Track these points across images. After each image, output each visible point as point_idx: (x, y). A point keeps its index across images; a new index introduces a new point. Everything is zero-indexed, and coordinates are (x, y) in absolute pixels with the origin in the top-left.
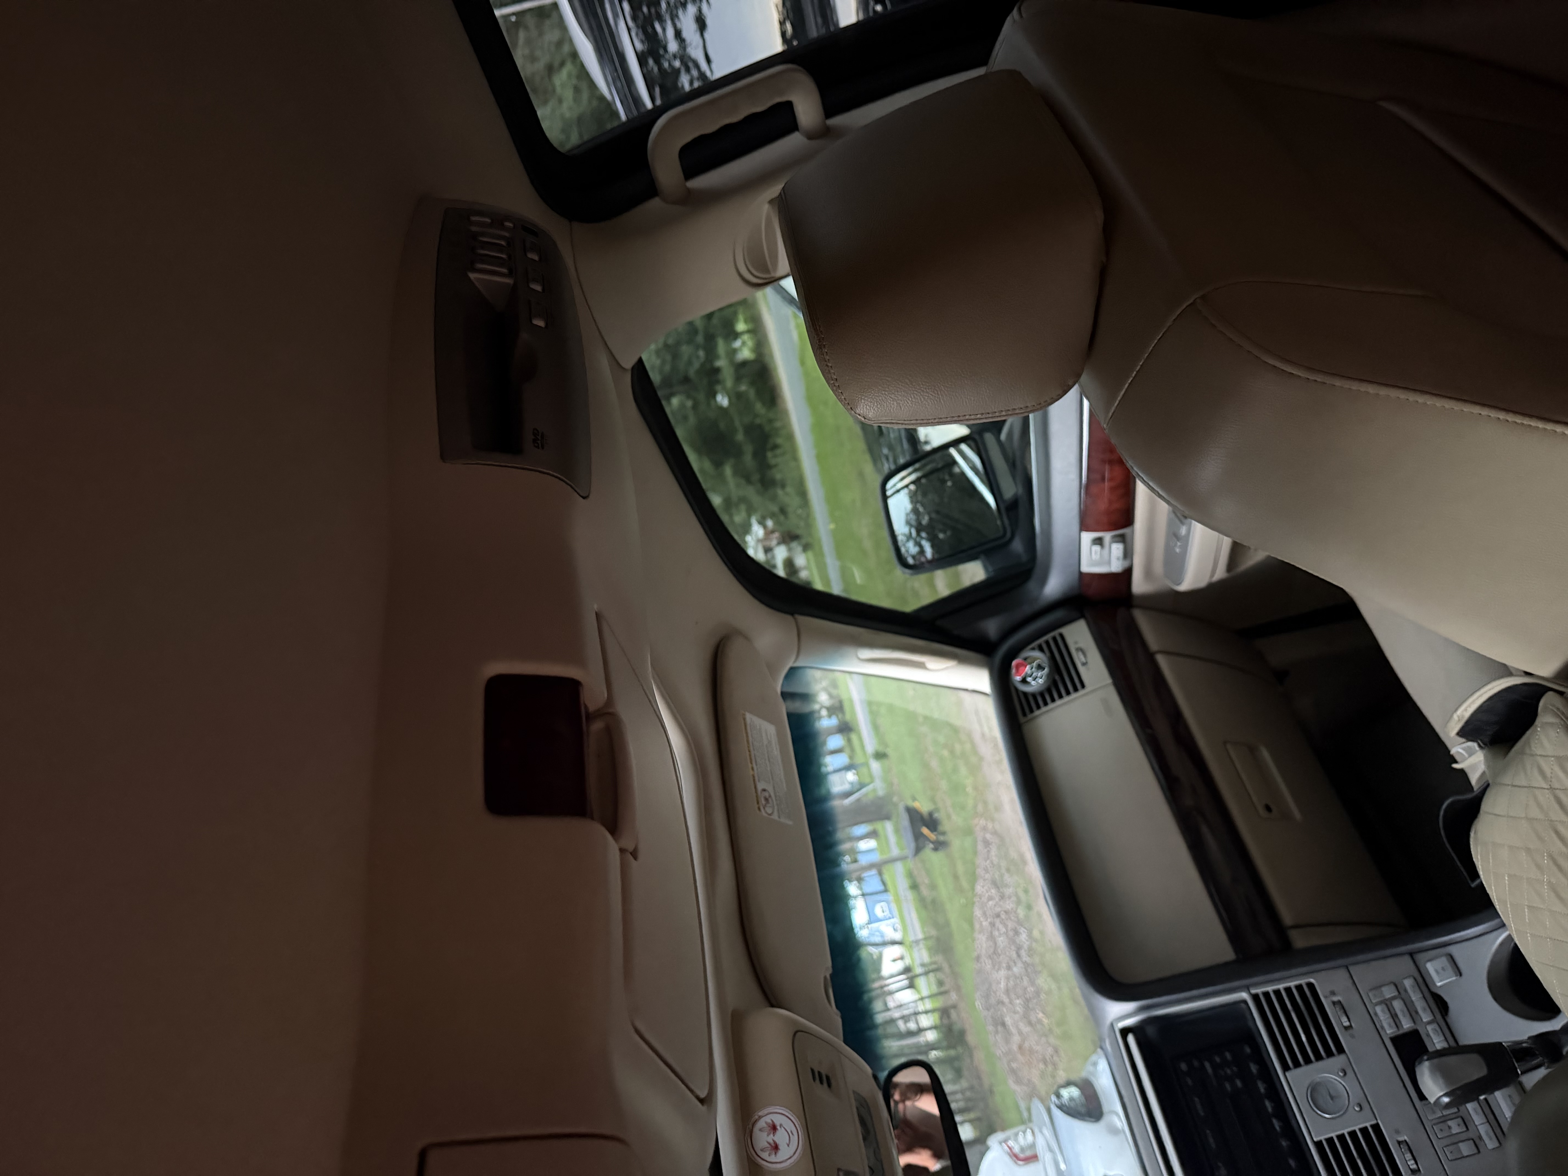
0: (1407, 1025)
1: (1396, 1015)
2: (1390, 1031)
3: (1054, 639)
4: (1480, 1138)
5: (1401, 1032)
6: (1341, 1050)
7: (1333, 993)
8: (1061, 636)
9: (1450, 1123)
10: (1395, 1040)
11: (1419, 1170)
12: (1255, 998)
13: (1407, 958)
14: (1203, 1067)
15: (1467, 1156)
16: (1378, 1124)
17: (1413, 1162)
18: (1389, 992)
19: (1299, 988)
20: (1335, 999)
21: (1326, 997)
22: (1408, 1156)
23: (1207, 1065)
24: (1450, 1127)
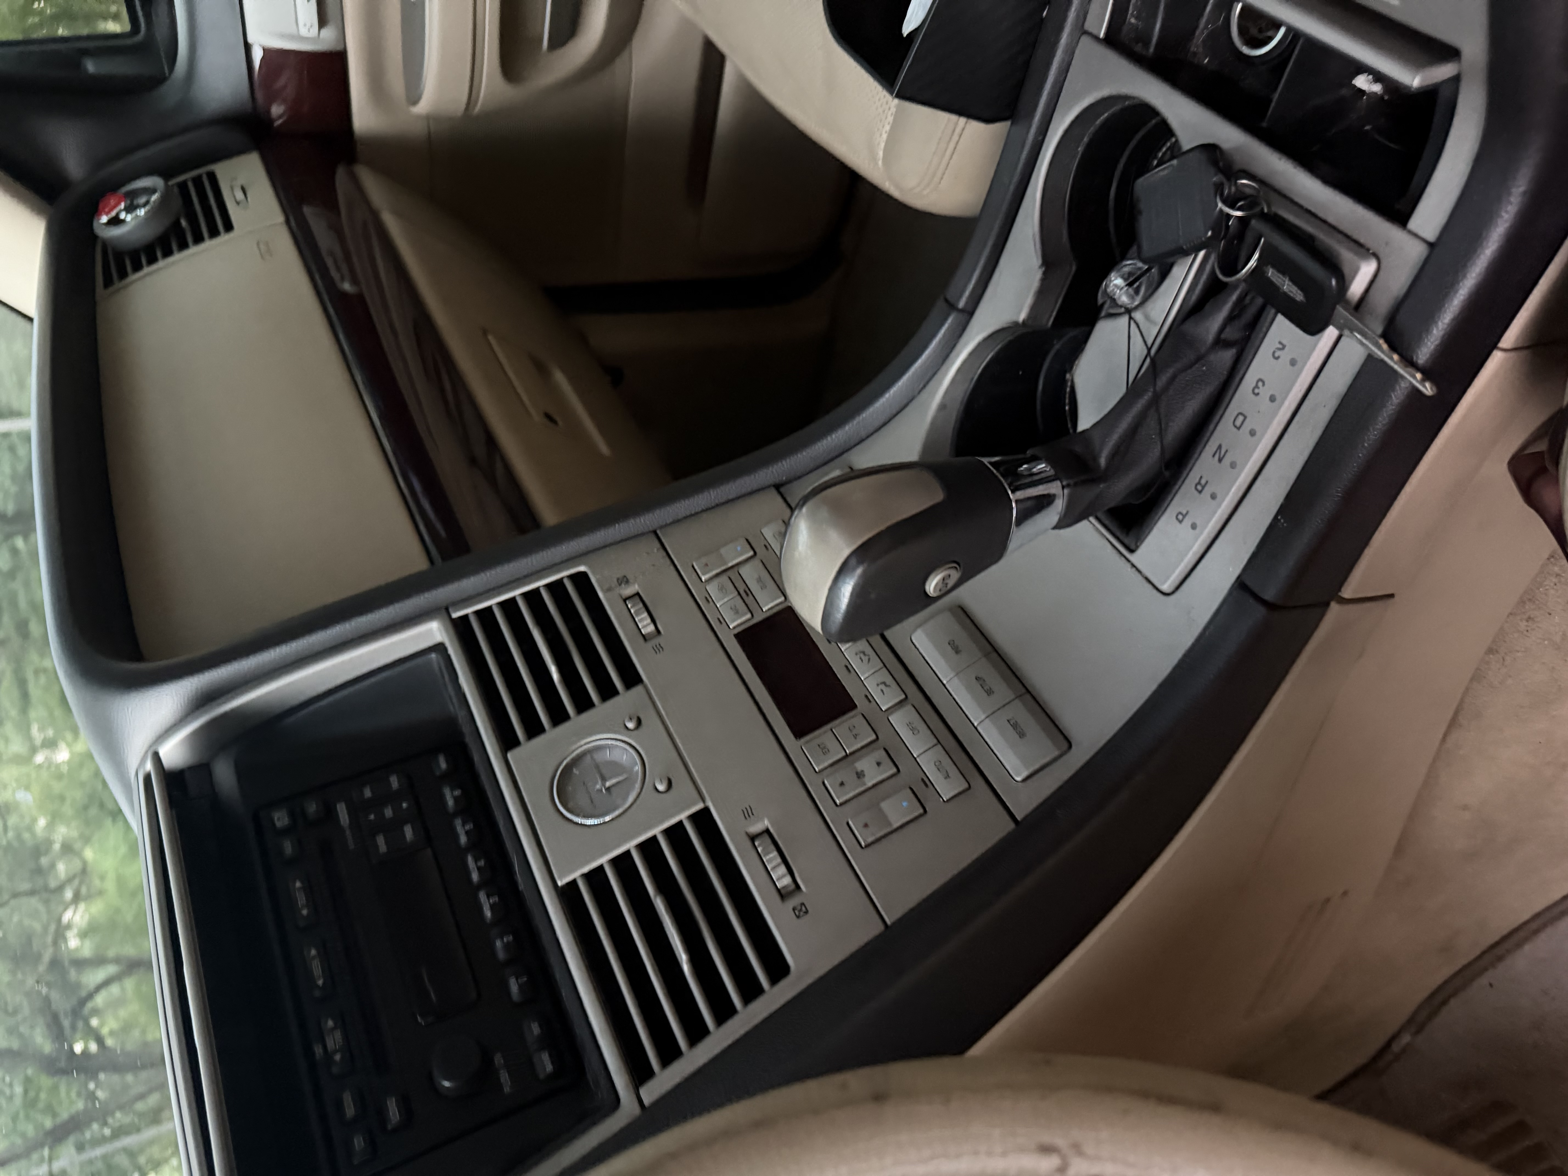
0: (769, 605)
1: (748, 591)
2: (737, 621)
3: (197, 181)
4: (926, 782)
5: (759, 618)
6: (632, 678)
7: (624, 581)
8: (212, 177)
9: (860, 765)
10: (745, 637)
11: (798, 887)
12: (461, 628)
13: (773, 494)
14: (330, 813)
15: (902, 827)
16: (706, 811)
17: (783, 869)
18: (735, 554)
19: (556, 588)
20: (628, 591)
21: (608, 590)
22: (772, 858)
23: (342, 810)
24: (860, 775)
